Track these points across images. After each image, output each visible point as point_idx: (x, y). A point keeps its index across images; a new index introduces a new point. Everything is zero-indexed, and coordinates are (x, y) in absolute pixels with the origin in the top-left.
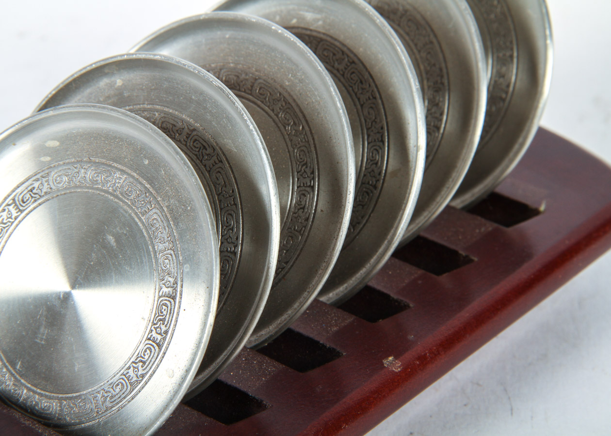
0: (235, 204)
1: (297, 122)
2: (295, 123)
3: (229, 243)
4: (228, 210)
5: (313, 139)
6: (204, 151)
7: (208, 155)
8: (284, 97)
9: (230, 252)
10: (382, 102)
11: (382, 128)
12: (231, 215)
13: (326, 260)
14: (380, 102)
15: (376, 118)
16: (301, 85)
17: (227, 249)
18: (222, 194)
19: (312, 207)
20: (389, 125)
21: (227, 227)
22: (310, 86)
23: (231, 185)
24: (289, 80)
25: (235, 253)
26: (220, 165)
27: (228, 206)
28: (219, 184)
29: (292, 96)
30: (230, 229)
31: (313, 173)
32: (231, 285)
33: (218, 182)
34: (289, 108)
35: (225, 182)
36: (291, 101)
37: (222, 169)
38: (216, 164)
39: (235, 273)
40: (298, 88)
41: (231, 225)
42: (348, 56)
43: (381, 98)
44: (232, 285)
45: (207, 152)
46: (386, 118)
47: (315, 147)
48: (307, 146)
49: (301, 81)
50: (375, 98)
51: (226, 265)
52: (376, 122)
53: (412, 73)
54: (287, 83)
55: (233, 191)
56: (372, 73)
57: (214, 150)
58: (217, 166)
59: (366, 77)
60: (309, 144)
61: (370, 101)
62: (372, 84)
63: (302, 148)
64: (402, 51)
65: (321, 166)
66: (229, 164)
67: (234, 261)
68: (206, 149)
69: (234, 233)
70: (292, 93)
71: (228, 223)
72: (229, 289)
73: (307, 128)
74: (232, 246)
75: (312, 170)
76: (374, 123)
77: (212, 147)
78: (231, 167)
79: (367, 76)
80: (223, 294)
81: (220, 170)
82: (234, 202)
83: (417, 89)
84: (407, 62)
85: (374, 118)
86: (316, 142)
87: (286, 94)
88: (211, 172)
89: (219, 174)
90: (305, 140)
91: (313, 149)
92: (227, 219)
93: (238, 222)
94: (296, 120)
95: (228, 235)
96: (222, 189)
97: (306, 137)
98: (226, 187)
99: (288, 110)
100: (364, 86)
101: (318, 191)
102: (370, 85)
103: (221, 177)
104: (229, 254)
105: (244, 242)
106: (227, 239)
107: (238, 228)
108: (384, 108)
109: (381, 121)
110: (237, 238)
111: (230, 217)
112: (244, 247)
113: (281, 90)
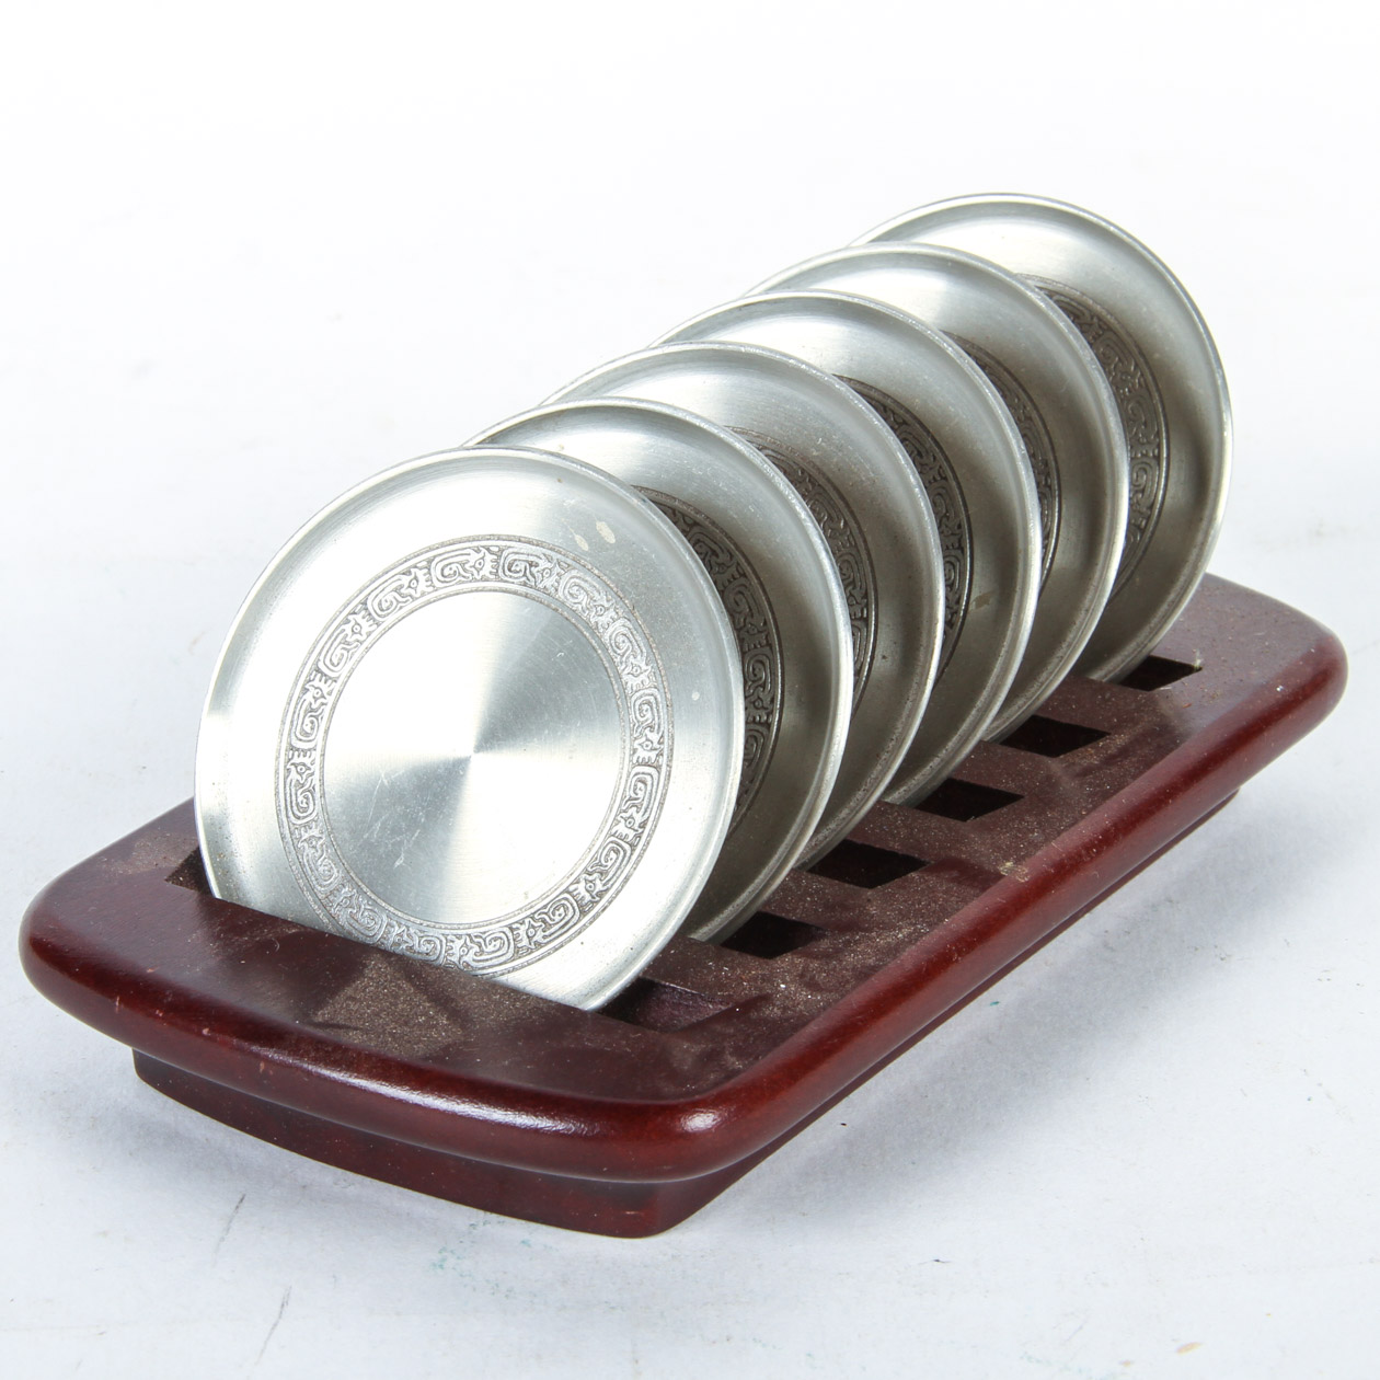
0: (770, 645)
1: (834, 515)
2: (830, 517)
3: (757, 708)
4: (756, 655)
5: (865, 541)
6: (714, 557)
7: (719, 565)
8: (810, 476)
9: (760, 723)
10: (958, 483)
11: (960, 526)
12: (762, 663)
13: (894, 737)
14: (954, 484)
15: (947, 511)
16: (840, 454)
17: (754, 718)
18: (745, 629)
19: (866, 653)
20: (972, 520)
21: (754, 682)
22: (857, 455)
23: (761, 612)
24: (818, 448)
25: (768, 725)
26: (743, 580)
27: (755, 647)
28: (740, 613)
29: (824, 474)
30: (760, 686)
31: (866, 596)
32: (761, 777)
33: (738, 610)
34: (820, 494)
35: (750, 607)
36: (822, 481)
37: (746, 587)
38: (735, 579)
39: (768, 757)
40: (835, 460)
41: (761, 678)
42: (894, 413)
43: (956, 478)
44: (764, 777)
45: (718, 561)
46: (966, 510)
47: (869, 554)
48: (854, 553)
49: (840, 448)
50: (945, 479)
51: (752, 745)
52: (948, 518)
53: (1012, 430)
54: (815, 453)
55: (765, 623)
56: (938, 438)
57: (732, 556)
58: (736, 583)
59: (927, 446)
60: (858, 551)
61: (936, 485)
62: (939, 456)
63: (846, 558)
64: (994, 396)
65: (880, 584)
66: (758, 578)
67: (769, 737)
68: (717, 556)
69: (766, 692)
70: (825, 469)
71: (755, 675)
72: (757, 784)
73: (852, 524)
74: (764, 713)
75: (864, 592)
76: (944, 520)
77: (728, 551)
78: (761, 584)
79: (929, 442)
80: (746, 792)
81: (742, 589)
82: (767, 641)
83: (1023, 456)
84: (1004, 412)
85: (944, 511)
86: (870, 546)
87: (814, 472)
88: (726, 594)
89: (741, 596)
90: (851, 544)
91: (864, 557)
92: (754, 669)
93: (773, 674)
94: (832, 512)
95: (756, 694)
96: (745, 620)
97: (851, 539)
98: (752, 616)
99: (817, 497)
100: (925, 460)
101: (876, 626)
102: (935, 458)
103: (744, 600)
104: (758, 727)
105: (786, 705)
106: (754, 703)
107: (774, 683)
108: (962, 493)
109: (957, 515)
110: (773, 701)
111: (760, 666)
112: (784, 715)
113: (804, 465)
